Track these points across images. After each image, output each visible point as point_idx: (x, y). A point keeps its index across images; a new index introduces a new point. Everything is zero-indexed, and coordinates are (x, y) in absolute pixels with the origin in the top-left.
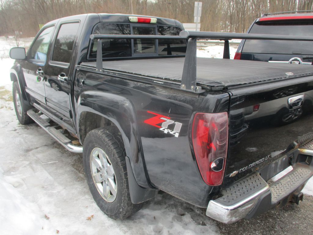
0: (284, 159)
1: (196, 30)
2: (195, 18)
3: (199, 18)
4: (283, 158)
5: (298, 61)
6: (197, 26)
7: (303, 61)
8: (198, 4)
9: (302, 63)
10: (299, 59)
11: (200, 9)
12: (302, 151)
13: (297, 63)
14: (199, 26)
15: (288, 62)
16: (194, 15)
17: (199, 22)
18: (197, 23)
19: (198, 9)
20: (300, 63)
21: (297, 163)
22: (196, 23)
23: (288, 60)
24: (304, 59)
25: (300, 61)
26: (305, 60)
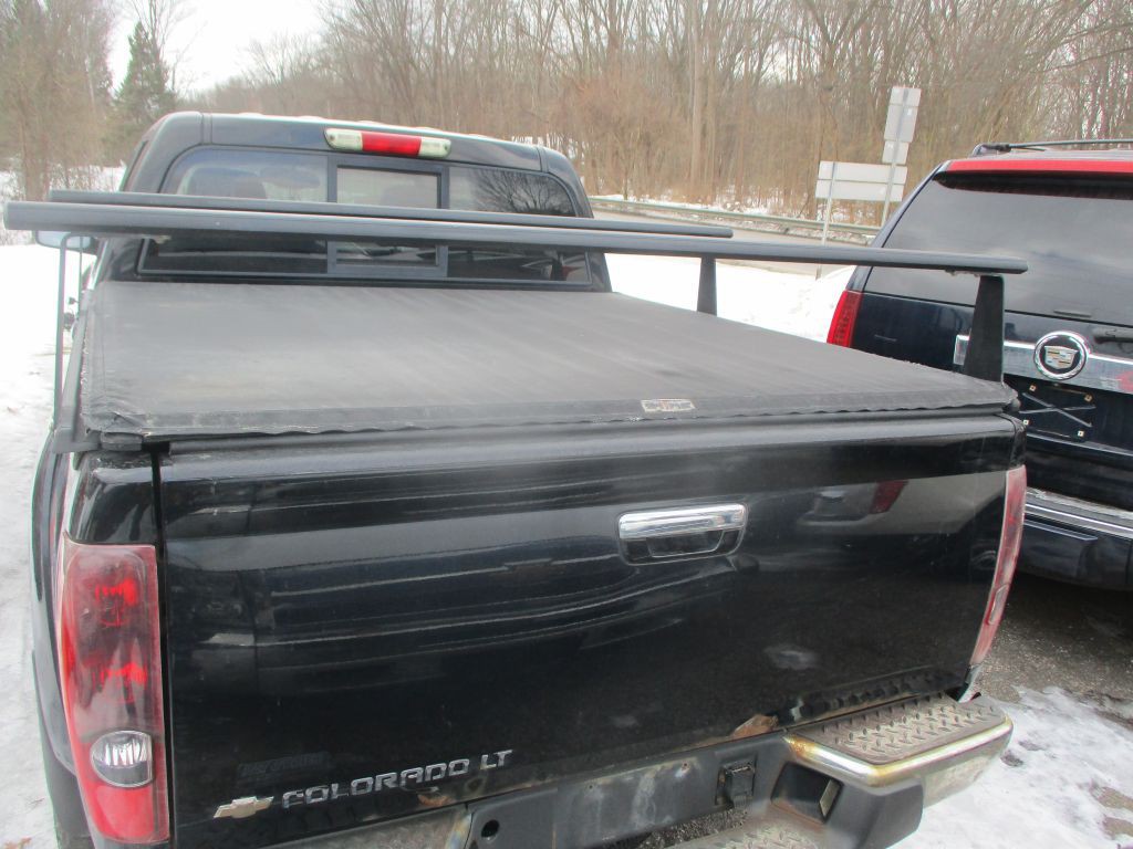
0: (681, 773)
1: (889, 192)
2: (889, 146)
3: (904, 149)
4: (675, 769)
5: (1072, 345)
6: (892, 175)
7: (1094, 351)
8: (906, 95)
9: (1089, 356)
10: (1074, 337)
11: (912, 114)
12: (801, 750)
13: (1066, 354)
14: (901, 175)
15: (1031, 347)
16: (885, 137)
17: (904, 162)
18: (894, 165)
19: (903, 113)
20: (1077, 357)
21: (778, 801)
22: (890, 164)
23: (1032, 340)
24: (1101, 343)
25: (1079, 346)
26: (1103, 346)
